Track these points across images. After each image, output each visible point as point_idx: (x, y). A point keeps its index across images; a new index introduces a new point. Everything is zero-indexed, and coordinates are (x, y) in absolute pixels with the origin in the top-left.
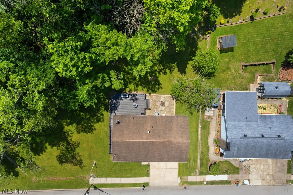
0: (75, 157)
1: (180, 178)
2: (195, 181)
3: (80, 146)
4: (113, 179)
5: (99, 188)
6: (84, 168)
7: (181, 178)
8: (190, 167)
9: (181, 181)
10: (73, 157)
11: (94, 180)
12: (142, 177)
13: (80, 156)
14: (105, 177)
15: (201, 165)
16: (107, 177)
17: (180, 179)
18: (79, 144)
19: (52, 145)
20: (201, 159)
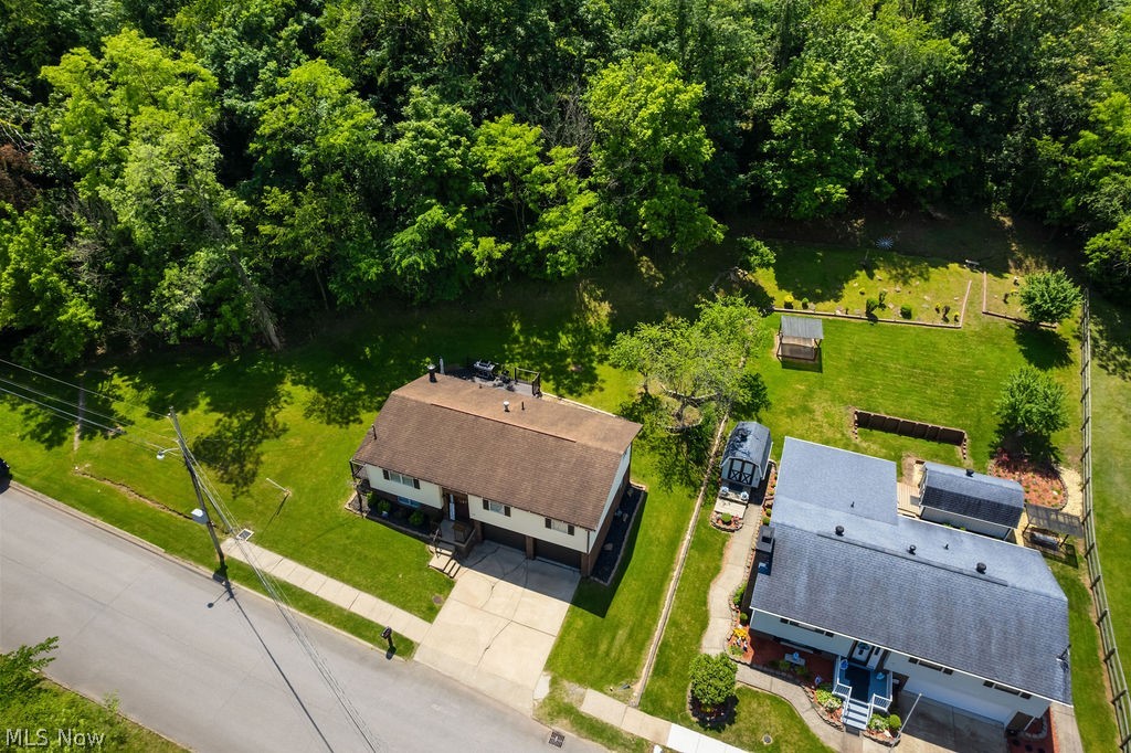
0: (244, 460)
1: (549, 678)
2: (612, 727)
3: (282, 438)
4: (301, 568)
5: (234, 578)
6: (241, 499)
7: (554, 683)
8: (607, 654)
9: (551, 697)
10: (239, 458)
11: (236, 548)
12: (403, 608)
13: (258, 462)
14: (280, 553)
15: (655, 669)
16: (286, 556)
17: (547, 685)
18: (285, 430)
19: (215, 406)
20: (664, 646)
